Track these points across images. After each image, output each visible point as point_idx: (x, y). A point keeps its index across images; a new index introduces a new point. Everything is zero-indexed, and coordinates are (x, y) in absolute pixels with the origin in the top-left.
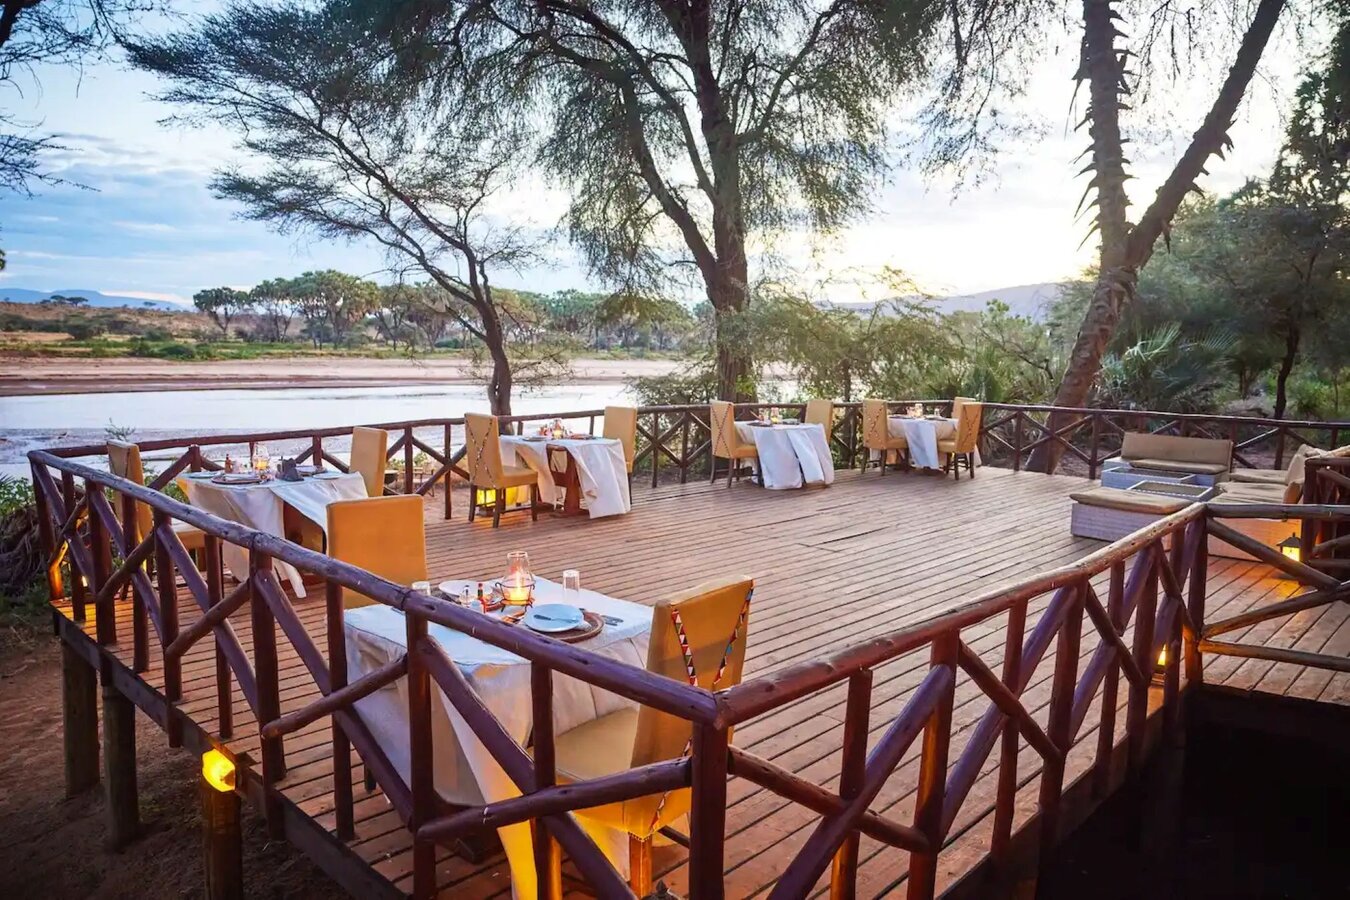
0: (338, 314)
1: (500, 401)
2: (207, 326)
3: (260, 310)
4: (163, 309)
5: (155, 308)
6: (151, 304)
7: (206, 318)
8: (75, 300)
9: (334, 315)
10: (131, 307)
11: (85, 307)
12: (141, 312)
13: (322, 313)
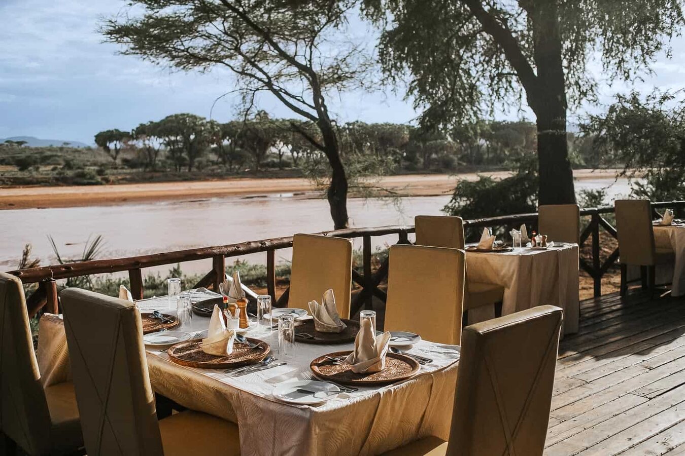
0: (191, 144)
1: (340, 216)
2: (104, 158)
3: (139, 144)
4: (76, 147)
5: (70, 146)
6: (67, 144)
7: (102, 152)
8: (20, 143)
9: (188, 145)
10: (55, 146)
11: (26, 148)
12: (61, 149)
13: (181, 145)
